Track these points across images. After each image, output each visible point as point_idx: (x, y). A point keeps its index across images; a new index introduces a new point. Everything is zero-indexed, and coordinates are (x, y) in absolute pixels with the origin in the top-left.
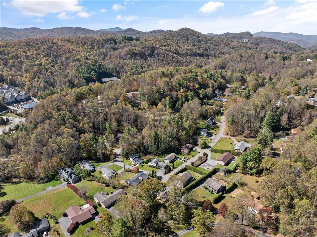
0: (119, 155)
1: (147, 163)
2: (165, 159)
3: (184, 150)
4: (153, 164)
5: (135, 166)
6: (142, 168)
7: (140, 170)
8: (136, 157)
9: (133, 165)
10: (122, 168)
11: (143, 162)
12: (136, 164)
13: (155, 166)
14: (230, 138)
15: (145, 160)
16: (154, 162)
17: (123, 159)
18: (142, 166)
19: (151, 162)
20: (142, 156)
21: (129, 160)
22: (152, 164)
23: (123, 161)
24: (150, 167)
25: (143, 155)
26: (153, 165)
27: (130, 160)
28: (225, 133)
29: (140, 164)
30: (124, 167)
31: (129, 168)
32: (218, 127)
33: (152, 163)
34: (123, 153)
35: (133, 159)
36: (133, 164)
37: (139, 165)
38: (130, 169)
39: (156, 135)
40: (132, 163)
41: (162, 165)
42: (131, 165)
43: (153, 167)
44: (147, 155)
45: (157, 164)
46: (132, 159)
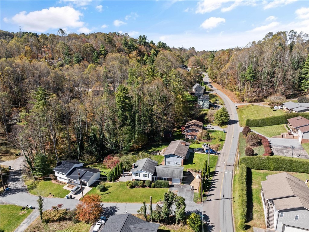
0: (20, 172)
1: (116, 179)
2: (167, 157)
3: (193, 130)
4: (142, 174)
5: (80, 196)
6: (107, 196)
7: (106, 205)
8: (75, 166)
9: (70, 192)
10: (29, 212)
11: (103, 178)
12: (82, 189)
13: (150, 179)
14: (253, 105)
15: (107, 171)
16: (144, 169)
17: (33, 180)
18: (104, 189)
19: (133, 170)
20: (92, 163)
21: (53, 182)
22: (137, 178)
23: (34, 187)
24: (132, 187)
25: (94, 159)
26: (142, 178)
27: (56, 179)
28: (237, 100)
29: (94, 185)
30: (37, 206)
31: (60, 206)
32: (214, 96)
33: (137, 174)
34: (30, 164)
35: (69, 175)
36: (70, 189)
37: (90, 189)
38: (63, 208)
39: (126, 98)
40: (66, 187)
41: (173, 172)
42: (62, 194)
43: (144, 186)
44: (108, 157)
45: (155, 174)
46: (64, 177)
